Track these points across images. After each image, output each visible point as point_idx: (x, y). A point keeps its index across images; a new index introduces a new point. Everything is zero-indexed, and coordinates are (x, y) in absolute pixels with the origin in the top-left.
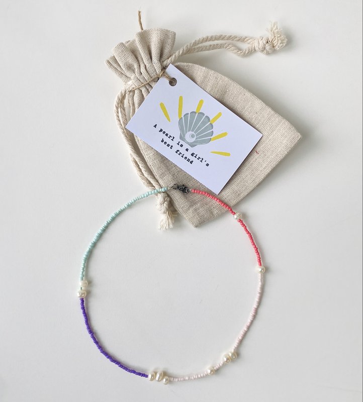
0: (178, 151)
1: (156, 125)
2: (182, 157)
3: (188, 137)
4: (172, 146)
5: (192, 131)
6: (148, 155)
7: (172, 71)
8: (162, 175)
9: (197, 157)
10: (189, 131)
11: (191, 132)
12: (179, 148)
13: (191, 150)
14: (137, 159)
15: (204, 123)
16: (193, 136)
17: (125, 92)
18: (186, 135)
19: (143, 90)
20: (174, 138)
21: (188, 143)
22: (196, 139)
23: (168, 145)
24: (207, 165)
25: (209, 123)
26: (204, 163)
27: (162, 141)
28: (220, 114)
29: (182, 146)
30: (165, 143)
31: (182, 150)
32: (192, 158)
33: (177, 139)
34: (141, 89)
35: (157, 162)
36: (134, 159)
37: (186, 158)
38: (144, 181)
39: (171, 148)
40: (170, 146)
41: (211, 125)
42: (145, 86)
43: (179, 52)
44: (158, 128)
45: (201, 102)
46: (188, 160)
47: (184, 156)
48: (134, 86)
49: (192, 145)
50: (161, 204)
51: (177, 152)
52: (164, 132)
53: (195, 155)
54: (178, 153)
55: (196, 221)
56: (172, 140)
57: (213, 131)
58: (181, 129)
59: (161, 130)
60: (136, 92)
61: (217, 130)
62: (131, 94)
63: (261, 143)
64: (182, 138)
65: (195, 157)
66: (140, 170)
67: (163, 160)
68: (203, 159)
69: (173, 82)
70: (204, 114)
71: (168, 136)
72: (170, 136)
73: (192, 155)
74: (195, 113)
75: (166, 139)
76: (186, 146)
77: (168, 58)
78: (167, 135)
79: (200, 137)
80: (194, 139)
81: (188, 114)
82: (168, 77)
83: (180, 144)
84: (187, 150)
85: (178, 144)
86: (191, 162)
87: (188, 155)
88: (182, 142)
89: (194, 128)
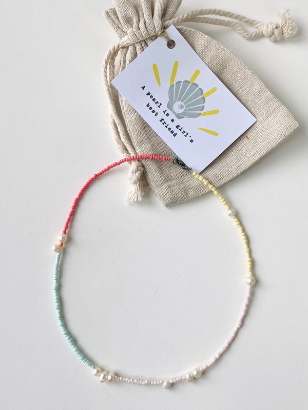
0: (163, 120)
1: (144, 87)
2: (166, 127)
3: (176, 106)
4: (157, 113)
5: (182, 101)
6: (129, 118)
7: (172, 32)
8: (141, 143)
9: (182, 130)
10: (179, 100)
11: (180, 103)
12: (164, 116)
13: (177, 122)
14: (117, 121)
15: (196, 95)
16: (181, 107)
17: (118, 46)
18: (174, 105)
19: (138, 47)
20: (161, 104)
21: (174, 113)
22: (185, 110)
23: (153, 112)
24: (192, 141)
25: (202, 96)
26: (188, 139)
27: (148, 106)
28: (214, 90)
29: (168, 115)
30: (151, 108)
31: (168, 120)
32: (176, 131)
33: (164, 107)
34: (136, 45)
35: (137, 127)
36: (114, 120)
37: (170, 129)
38: (119, 146)
39: (156, 115)
40: (155, 113)
41: (204, 98)
42: (140, 42)
43: (184, 15)
44: (146, 91)
45: (197, 73)
46: (172, 132)
47: (168, 127)
48: (129, 42)
49: (179, 117)
50: (133, 173)
51: (161, 121)
52: (152, 97)
53: (180, 128)
54: (163, 122)
55: (168, 197)
56: (159, 107)
57: (204, 106)
58: (171, 97)
59: (149, 94)
60: (130, 48)
61: (208, 106)
62: (124, 50)
63: (253, 128)
64: (170, 106)
65: (180, 130)
66: (118, 133)
67: (145, 126)
68: (187, 134)
69: (171, 44)
70: (197, 86)
71: (156, 101)
72: (157, 102)
73: (177, 127)
74: (189, 83)
75: (152, 104)
76: (172, 116)
77: (171, 19)
78: (154, 100)
79: (189, 110)
80: (181, 111)
81: (181, 82)
82: (167, 37)
83: (166, 113)
84: (173, 121)
85: (164, 112)
86: (175, 135)
87: (173, 126)
88: (168, 111)
89: (185, 98)
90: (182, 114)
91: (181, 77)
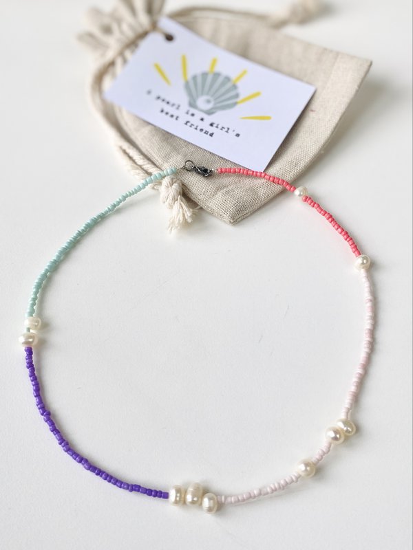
0: (188, 122)
1: (150, 91)
2: (196, 129)
3: (201, 102)
4: (177, 117)
5: (207, 94)
6: (141, 136)
8: (167, 158)
9: (220, 127)
10: (202, 94)
11: (205, 97)
12: (189, 118)
13: (209, 119)
14: (126, 146)
16: (208, 102)
18: (198, 102)
20: (179, 106)
22: (215, 104)
23: (172, 116)
25: (231, 83)
26: (232, 134)
27: (162, 111)
28: (244, 73)
29: (193, 115)
30: (167, 113)
31: (195, 121)
32: (211, 130)
33: (185, 106)
35: (156, 139)
36: (121, 148)
37: (202, 130)
38: (137, 171)
39: (176, 119)
40: (175, 117)
44: (154, 95)
45: (214, 61)
46: (206, 133)
47: (199, 128)
49: (209, 113)
50: (168, 187)
51: (186, 124)
52: (164, 100)
53: (215, 125)
54: (189, 124)
56: (177, 109)
57: (237, 93)
58: (189, 93)
59: (159, 98)
61: (244, 90)
63: (315, 98)
64: (192, 105)
65: (217, 127)
66: (130, 158)
67: (167, 137)
68: (228, 129)
69: (169, 38)
71: (171, 104)
72: (173, 104)
73: (212, 125)
74: (208, 74)
75: (167, 108)
76: (199, 115)
78: (168, 103)
79: (220, 102)
81: (197, 76)
83: (190, 113)
84: (202, 119)
85: (187, 113)
86: (211, 135)
87: (202, 125)
88: (192, 111)
89: (210, 90)
90: (212, 109)
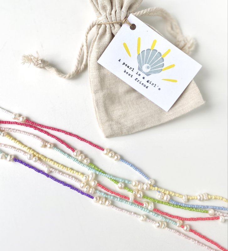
0: (137, 79)
1: (120, 60)
2: (140, 83)
4: (132, 75)
5: (148, 63)
7: (133, 18)
9: (152, 83)
10: (145, 63)
11: (147, 65)
12: (137, 76)
13: (147, 78)
15: (157, 57)
16: (148, 67)
18: (143, 67)
19: (108, 26)
20: (133, 69)
21: (144, 73)
22: (151, 69)
23: (129, 75)
24: (159, 89)
25: (161, 57)
26: (157, 88)
27: (125, 72)
29: (139, 75)
30: (127, 73)
31: (140, 78)
32: (147, 84)
33: (136, 70)
34: (106, 25)
37: (143, 84)
39: (131, 77)
40: (131, 76)
41: (162, 58)
42: (109, 24)
44: (122, 62)
46: (145, 86)
47: (141, 83)
49: (148, 74)
51: (136, 80)
52: (126, 65)
53: (149, 82)
54: (137, 80)
56: (132, 71)
57: (163, 64)
58: (139, 62)
59: (124, 64)
60: (103, 26)
61: (166, 63)
64: (140, 69)
65: (150, 83)
68: (156, 85)
69: (133, 27)
70: (157, 51)
71: (130, 68)
72: (131, 68)
73: (148, 82)
74: (150, 50)
75: (128, 70)
76: (143, 75)
78: (128, 67)
79: (154, 68)
80: (149, 70)
81: (144, 51)
82: (129, 23)
83: (138, 74)
84: (144, 78)
85: (137, 74)
86: (147, 87)
87: (144, 81)
88: (140, 72)
89: (149, 61)
90: (149, 72)
91: (144, 47)
